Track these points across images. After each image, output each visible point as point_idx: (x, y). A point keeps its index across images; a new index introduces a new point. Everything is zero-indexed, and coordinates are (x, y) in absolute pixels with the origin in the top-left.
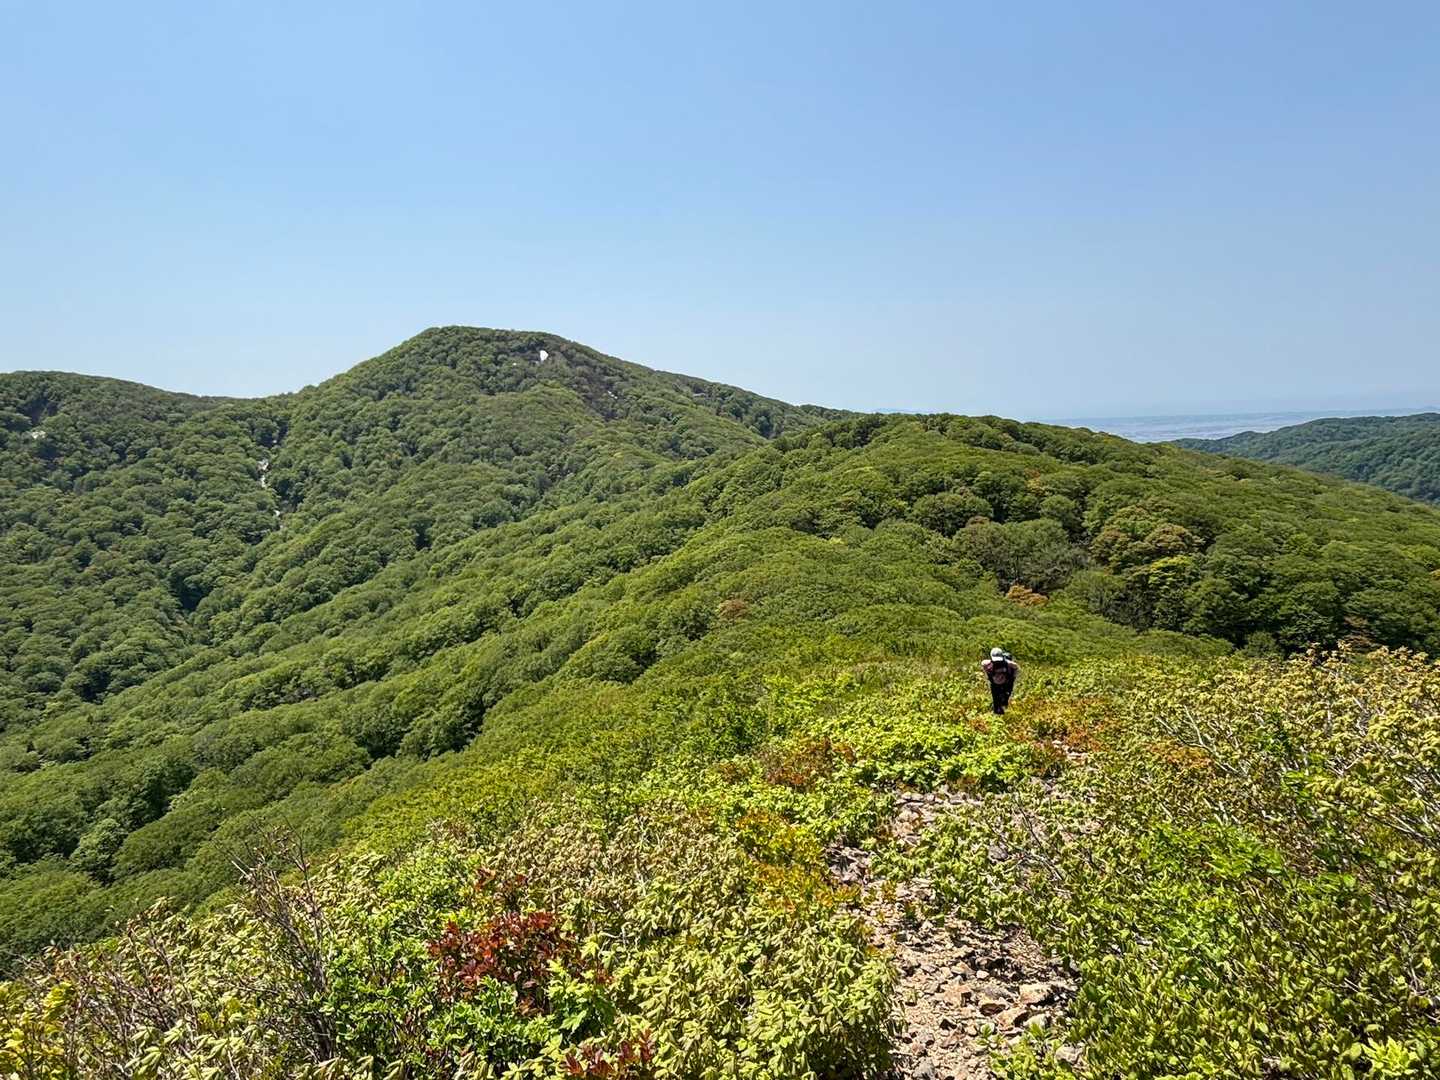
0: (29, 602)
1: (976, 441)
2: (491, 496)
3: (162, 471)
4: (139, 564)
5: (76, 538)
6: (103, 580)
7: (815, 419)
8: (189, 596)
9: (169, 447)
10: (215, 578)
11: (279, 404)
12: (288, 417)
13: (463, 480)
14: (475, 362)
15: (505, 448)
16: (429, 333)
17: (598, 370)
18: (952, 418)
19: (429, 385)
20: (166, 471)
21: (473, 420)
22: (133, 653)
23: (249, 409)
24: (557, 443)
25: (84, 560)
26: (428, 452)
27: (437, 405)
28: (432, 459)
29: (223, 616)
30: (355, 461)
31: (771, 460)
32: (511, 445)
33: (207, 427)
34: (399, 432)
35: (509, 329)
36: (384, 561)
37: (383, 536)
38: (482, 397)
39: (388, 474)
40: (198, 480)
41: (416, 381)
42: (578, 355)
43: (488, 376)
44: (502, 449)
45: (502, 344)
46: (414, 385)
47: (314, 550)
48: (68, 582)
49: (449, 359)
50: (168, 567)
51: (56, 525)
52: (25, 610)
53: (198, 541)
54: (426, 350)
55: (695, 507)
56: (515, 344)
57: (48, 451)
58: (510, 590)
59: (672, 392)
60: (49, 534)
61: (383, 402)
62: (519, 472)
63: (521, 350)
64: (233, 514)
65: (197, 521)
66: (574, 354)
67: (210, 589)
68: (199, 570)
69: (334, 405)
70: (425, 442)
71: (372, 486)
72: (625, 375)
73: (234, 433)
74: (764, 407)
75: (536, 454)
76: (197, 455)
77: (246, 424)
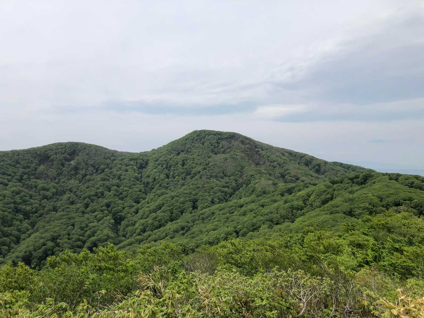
0: (74, 218)
1: (411, 185)
2: (218, 192)
3: (109, 177)
4: (103, 208)
5: (84, 198)
6: (93, 212)
7: (339, 168)
8: (118, 220)
9: (111, 169)
10: (126, 214)
11: (146, 155)
12: (148, 160)
13: (208, 185)
14: (210, 143)
15: (221, 174)
16: (195, 132)
17: (253, 146)
18: (401, 175)
19: (195, 151)
20: (110, 177)
21: (210, 164)
22: (105, 238)
23: (136, 157)
24: (239, 173)
25: (87, 206)
26: (195, 174)
27: (198, 158)
28: (196, 177)
29: (130, 228)
30: (170, 176)
31: (329, 187)
32: (223, 173)
33: (123, 162)
34: (185, 167)
35: (222, 131)
36: (182, 213)
37: (182, 204)
38: (213, 155)
39: (181, 182)
40: (121, 180)
41: (190, 149)
42: (246, 141)
43: (215, 148)
44: (220, 174)
45: (219, 136)
46: (189, 150)
47: (159, 207)
48: (83, 213)
49: (202, 142)
50: (112, 210)
51: (78, 193)
52: (72, 221)
53: (120, 202)
54: (194, 138)
55: (301, 203)
56: (225, 136)
57: (76, 169)
58: (235, 227)
59: (281, 155)
60: (77, 196)
61: (179, 156)
62: (226, 183)
63: (226, 138)
64: (132, 193)
65: (120, 194)
66: (245, 141)
67: (125, 218)
68: (121, 211)
69: (164, 156)
70: (194, 171)
71: (176, 186)
72: (263, 149)
73: (132, 165)
74: (318, 162)
75: (232, 177)
76: (120, 172)
77: (135, 162)
